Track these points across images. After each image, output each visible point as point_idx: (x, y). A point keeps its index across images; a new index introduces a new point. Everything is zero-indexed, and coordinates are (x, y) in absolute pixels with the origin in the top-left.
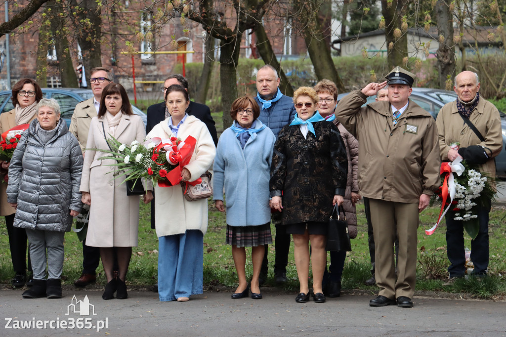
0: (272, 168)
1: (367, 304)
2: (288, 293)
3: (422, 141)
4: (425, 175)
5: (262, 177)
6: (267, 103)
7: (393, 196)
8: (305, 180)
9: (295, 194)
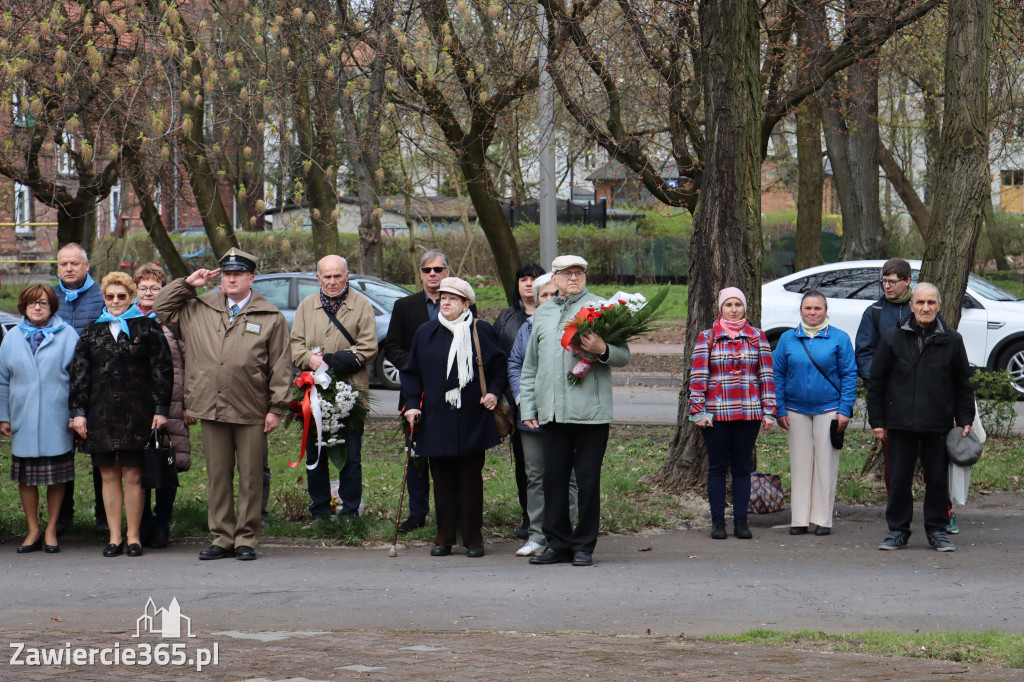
0: (72, 379)
1: (194, 557)
2: (98, 543)
3: (267, 345)
4: (272, 389)
5: (59, 392)
6: (72, 294)
7: (231, 416)
8: (115, 395)
9: (101, 414)
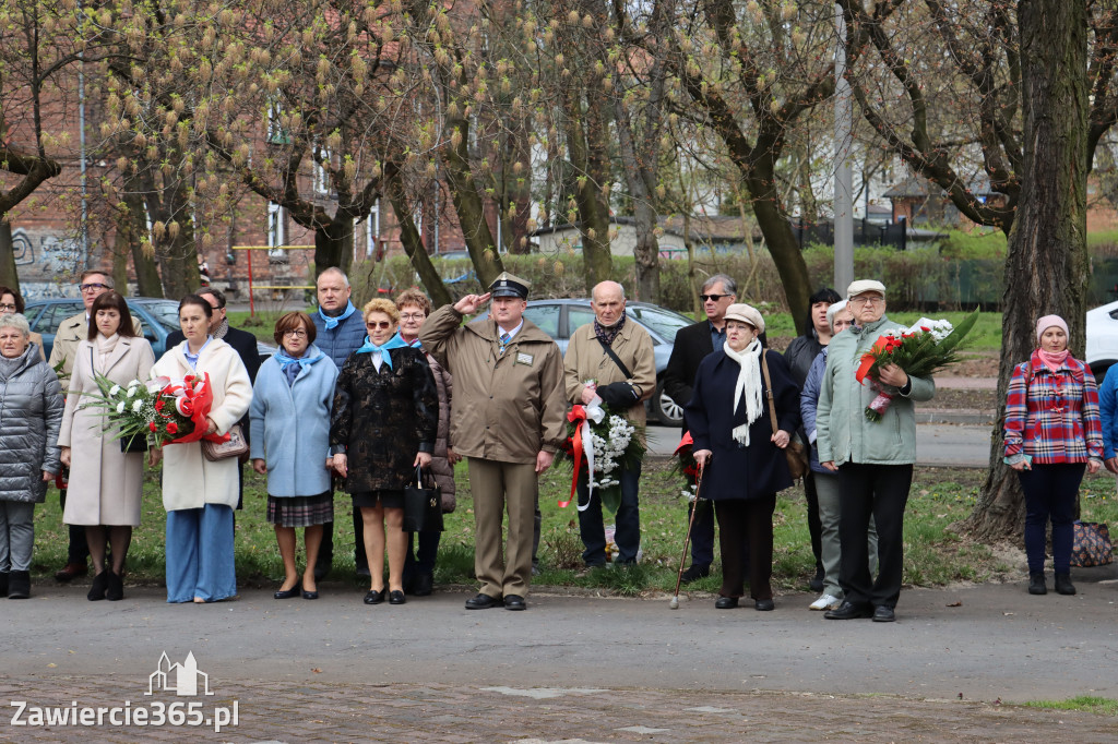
0: (332, 413)
1: (461, 606)
2: (358, 590)
3: (540, 376)
4: (544, 424)
5: (319, 427)
6: (332, 322)
7: (500, 453)
8: (376, 431)
9: (362, 451)
